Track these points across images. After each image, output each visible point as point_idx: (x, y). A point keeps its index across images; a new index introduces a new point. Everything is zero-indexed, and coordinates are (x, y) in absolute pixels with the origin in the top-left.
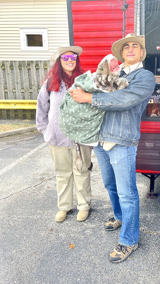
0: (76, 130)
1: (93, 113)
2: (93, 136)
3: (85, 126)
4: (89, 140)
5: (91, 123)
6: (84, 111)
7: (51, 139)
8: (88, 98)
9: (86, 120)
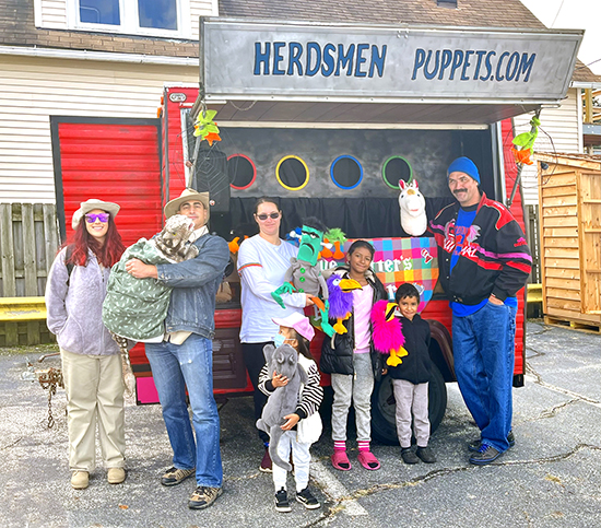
0: (134, 318)
1: (158, 292)
2: (157, 326)
3: (148, 310)
4: (153, 332)
5: (156, 306)
6: (147, 289)
7: (75, 342)
8: (151, 270)
9: (149, 301)
